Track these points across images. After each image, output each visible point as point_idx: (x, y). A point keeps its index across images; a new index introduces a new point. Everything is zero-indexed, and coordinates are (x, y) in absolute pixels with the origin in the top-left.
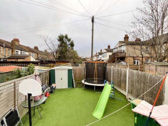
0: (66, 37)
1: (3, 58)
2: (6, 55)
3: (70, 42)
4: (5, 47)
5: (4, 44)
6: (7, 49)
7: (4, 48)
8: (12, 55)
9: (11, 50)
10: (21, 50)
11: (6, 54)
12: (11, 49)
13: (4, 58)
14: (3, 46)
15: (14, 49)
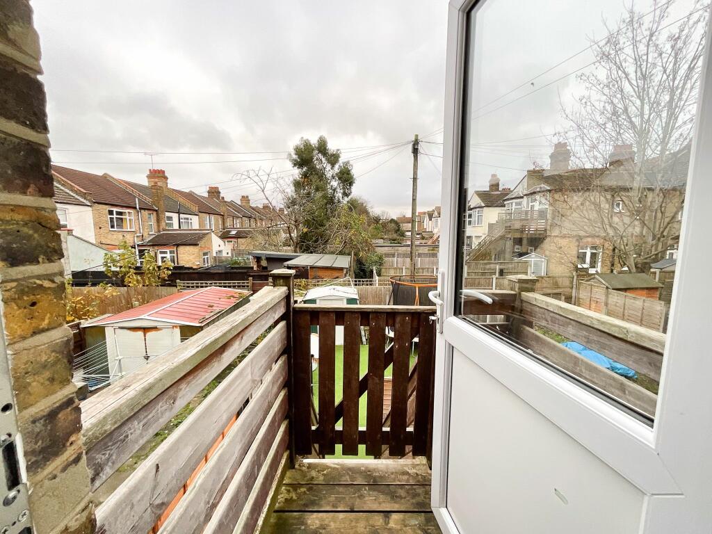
0: (322, 148)
1: (138, 245)
2: (145, 234)
3: (337, 166)
4: (140, 209)
5: (137, 200)
6: (145, 213)
7: (138, 212)
8: (159, 231)
9: (154, 217)
10: (179, 213)
11: (143, 229)
12: (155, 213)
13: (142, 246)
14: (135, 208)
15: (162, 212)
